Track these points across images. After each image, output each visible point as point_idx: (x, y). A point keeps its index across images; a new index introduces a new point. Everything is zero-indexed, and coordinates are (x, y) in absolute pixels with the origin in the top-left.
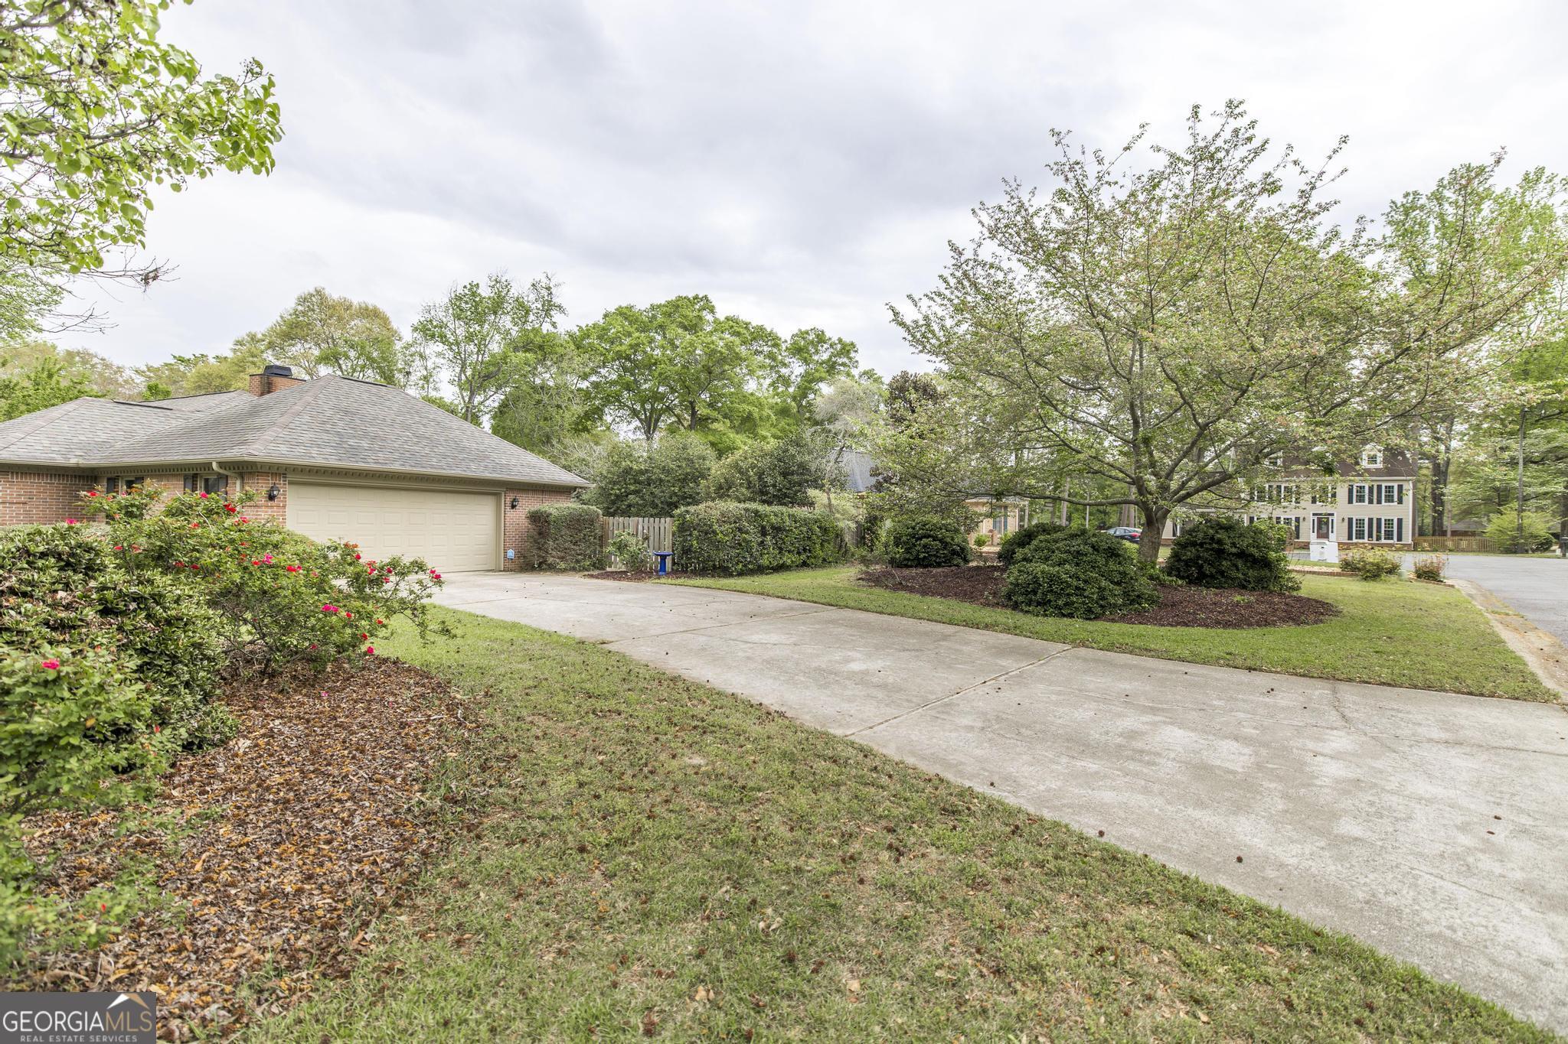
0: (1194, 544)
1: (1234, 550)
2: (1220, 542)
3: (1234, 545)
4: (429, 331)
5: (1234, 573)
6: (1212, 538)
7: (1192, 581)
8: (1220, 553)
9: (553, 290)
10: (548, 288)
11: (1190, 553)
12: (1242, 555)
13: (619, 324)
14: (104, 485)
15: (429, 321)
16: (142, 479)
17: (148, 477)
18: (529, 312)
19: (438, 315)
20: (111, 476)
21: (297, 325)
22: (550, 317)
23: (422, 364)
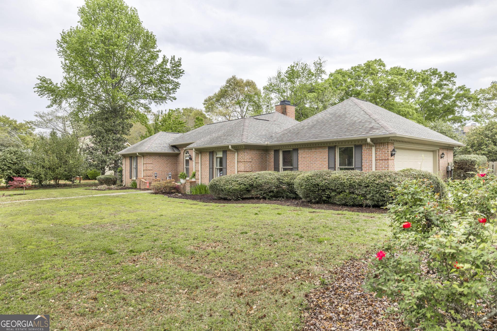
4: (269, 89)
9: (323, 65)
10: (320, 64)
13: (340, 77)
14: (272, 153)
15: (271, 84)
16: (296, 150)
17: (301, 148)
18: (313, 75)
19: (274, 81)
20: (276, 149)
21: (226, 91)
22: (321, 76)
23: (272, 102)
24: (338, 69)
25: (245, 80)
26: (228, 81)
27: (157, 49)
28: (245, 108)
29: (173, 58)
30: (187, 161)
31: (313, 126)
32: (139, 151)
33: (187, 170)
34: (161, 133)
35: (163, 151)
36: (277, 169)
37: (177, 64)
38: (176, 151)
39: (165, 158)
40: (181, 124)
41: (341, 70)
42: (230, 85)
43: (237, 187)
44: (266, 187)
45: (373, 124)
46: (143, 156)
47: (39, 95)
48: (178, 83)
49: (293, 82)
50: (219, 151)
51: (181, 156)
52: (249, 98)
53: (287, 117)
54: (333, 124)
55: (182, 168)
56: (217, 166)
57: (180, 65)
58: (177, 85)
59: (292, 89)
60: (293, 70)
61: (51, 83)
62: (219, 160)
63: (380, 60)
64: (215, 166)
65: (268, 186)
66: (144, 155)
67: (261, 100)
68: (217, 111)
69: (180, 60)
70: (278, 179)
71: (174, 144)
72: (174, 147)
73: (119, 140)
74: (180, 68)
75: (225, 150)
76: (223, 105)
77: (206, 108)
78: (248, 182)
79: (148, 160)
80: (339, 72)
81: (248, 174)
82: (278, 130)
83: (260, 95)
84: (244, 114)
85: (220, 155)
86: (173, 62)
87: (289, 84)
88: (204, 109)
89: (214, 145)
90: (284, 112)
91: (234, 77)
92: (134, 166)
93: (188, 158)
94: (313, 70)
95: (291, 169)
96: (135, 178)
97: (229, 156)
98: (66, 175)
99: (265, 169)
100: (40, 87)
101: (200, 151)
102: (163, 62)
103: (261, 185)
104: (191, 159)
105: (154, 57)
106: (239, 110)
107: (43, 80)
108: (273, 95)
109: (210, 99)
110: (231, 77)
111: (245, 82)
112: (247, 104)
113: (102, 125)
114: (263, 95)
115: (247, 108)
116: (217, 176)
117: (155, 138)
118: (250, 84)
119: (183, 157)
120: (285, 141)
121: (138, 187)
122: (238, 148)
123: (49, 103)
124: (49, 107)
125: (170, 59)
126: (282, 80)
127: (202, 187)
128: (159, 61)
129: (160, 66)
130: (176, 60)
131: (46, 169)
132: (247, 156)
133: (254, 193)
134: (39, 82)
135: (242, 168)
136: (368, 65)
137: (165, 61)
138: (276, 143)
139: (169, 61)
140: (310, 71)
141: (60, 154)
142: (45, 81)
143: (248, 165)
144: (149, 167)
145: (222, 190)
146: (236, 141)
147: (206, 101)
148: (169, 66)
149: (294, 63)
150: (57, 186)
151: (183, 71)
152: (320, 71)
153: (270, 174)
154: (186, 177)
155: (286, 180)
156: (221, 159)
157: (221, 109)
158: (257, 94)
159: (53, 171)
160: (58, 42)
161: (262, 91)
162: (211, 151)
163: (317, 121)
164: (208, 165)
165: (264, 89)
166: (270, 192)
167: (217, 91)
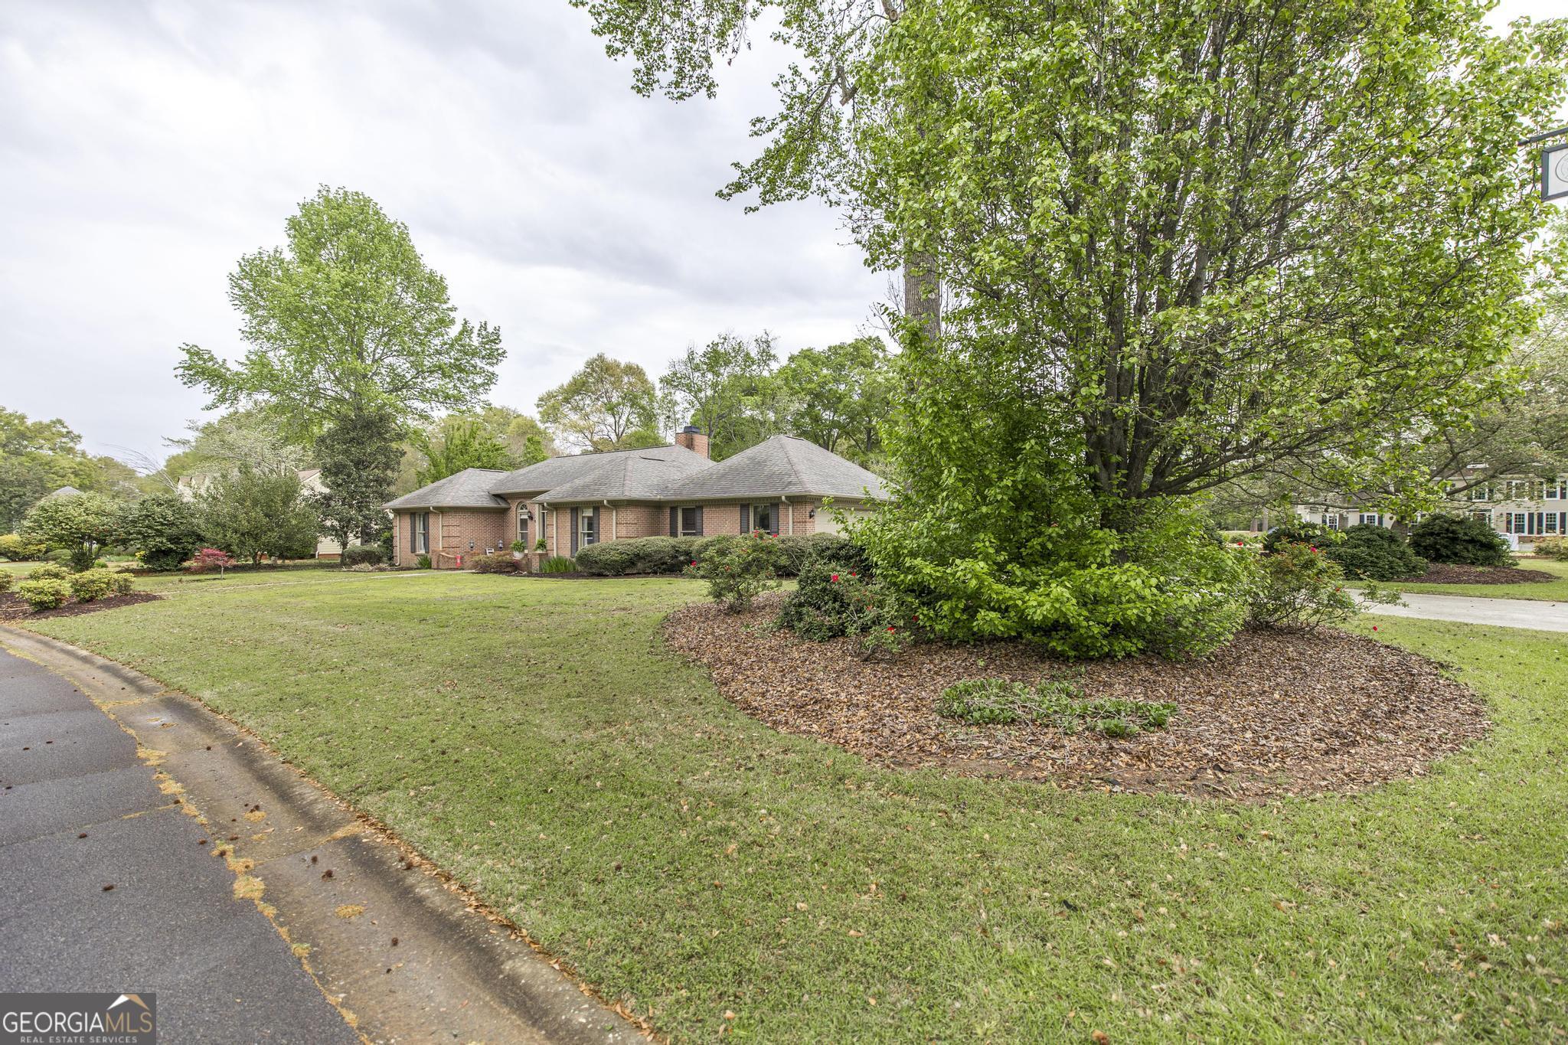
0: (1432, 534)
1: (1466, 538)
2: (1453, 532)
3: (1466, 534)
4: (671, 382)
5: (1465, 554)
6: (1447, 530)
7: (1435, 560)
8: (1455, 540)
9: (772, 344)
10: (767, 342)
11: (1429, 541)
12: (1472, 541)
13: (807, 365)
14: (667, 512)
15: (675, 374)
16: (701, 508)
17: (706, 506)
18: (753, 363)
19: (681, 369)
20: (673, 506)
21: (584, 384)
22: (768, 365)
23: (677, 409)
24: (805, 348)
25: (623, 362)
26: (590, 364)
27: (449, 305)
28: (624, 418)
29: (484, 326)
30: (524, 523)
31: (723, 476)
32: (435, 504)
33: (524, 536)
34: (470, 470)
35: (479, 504)
36: (674, 534)
37: (492, 338)
38: (503, 505)
39: (482, 517)
40: (497, 450)
41: (810, 350)
42: (593, 370)
43: (617, 557)
44: (657, 557)
45: (793, 479)
46: (442, 513)
47: (185, 383)
48: (493, 374)
49: (717, 374)
50: (589, 508)
51: (512, 513)
52: (632, 400)
53: (694, 453)
54: (748, 474)
55: (514, 533)
56: (583, 528)
57: (496, 340)
58: (491, 379)
59: (714, 386)
60: (715, 351)
61: (212, 358)
62: (586, 520)
63: (878, 338)
64: (580, 530)
65: (660, 556)
66: (442, 511)
67: (656, 405)
68: (566, 421)
69: (497, 329)
70: (673, 547)
71: (499, 492)
72: (498, 497)
73: (379, 481)
74: (498, 346)
75: (597, 506)
76: (575, 409)
77: (542, 414)
78: (631, 550)
79: (453, 520)
80: (807, 355)
81: (632, 541)
82: (677, 476)
83: (653, 395)
84: (621, 429)
85: (589, 513)
86: (484, 333)
87: (710, 376)
88: (538, 417)
89: (580, 498)
90: (690, 445)
91: (601, 357)
92: (419, 529)
93: (526, 517)
94: (754, 353)
95: (694, 534)
96: (423, 552)
97: (604, 516)
98: (279, 548)
99: (658, 534)
100: (189, 368)
101: (556, 507)
102: (461, 333)
103: (649, 555)
104: (531, 518)
105: (444, 322)
106: (610, 420)
107: (194, 352)
108: (679, 396)
109: (550, 396)
110: (595, 356)
111: (622, 366)
112: (627, 410)
113: (346, 452)
114: (659, 394)
115: (628, 420)
116: (584, 546)
117: (461, 480)
118: (634, 371)
119: (516, 514)
120: (685, 495)
121: (434, 565)
122: (616, 505)
123: (210, 398)
124: (208, 408)
125: (477, 327)
126: (697, 368)
127: (560, 561)
128: (454, 331)
129: (458, 339)
130: (490, 329)
131: (243, 535)
132: (630, 516)
133: (640, 565)
134: (186, 357)
135: (623, 532)
136: (856, 347)
137: (466, 330)
138: (673, 498)
139: (476, 331)
140: (748, 354)
141: (270, 507)
142: (197, 354)
143: (632, 528)
144: (454, 531)
145: (596, 562)
146: (614, 494)
147: (541, 400)
148: (476, 341)
149: (719, 336)
150: (257, 567)
151: (504, 352)
152: (767, 356)
153: (662, 540)
154: (524, 548)
155: (683, 547)
156: (589, 518)
157: (574, 417)
158: (648, 392)
159: (256, 538)
160: (231, 277)
161: (658, 385)
162: (575, 508)
163: (730, 467)
164: (569, 528)
165: (662, 381)
166: (662, 564)
167: (566, 380)
